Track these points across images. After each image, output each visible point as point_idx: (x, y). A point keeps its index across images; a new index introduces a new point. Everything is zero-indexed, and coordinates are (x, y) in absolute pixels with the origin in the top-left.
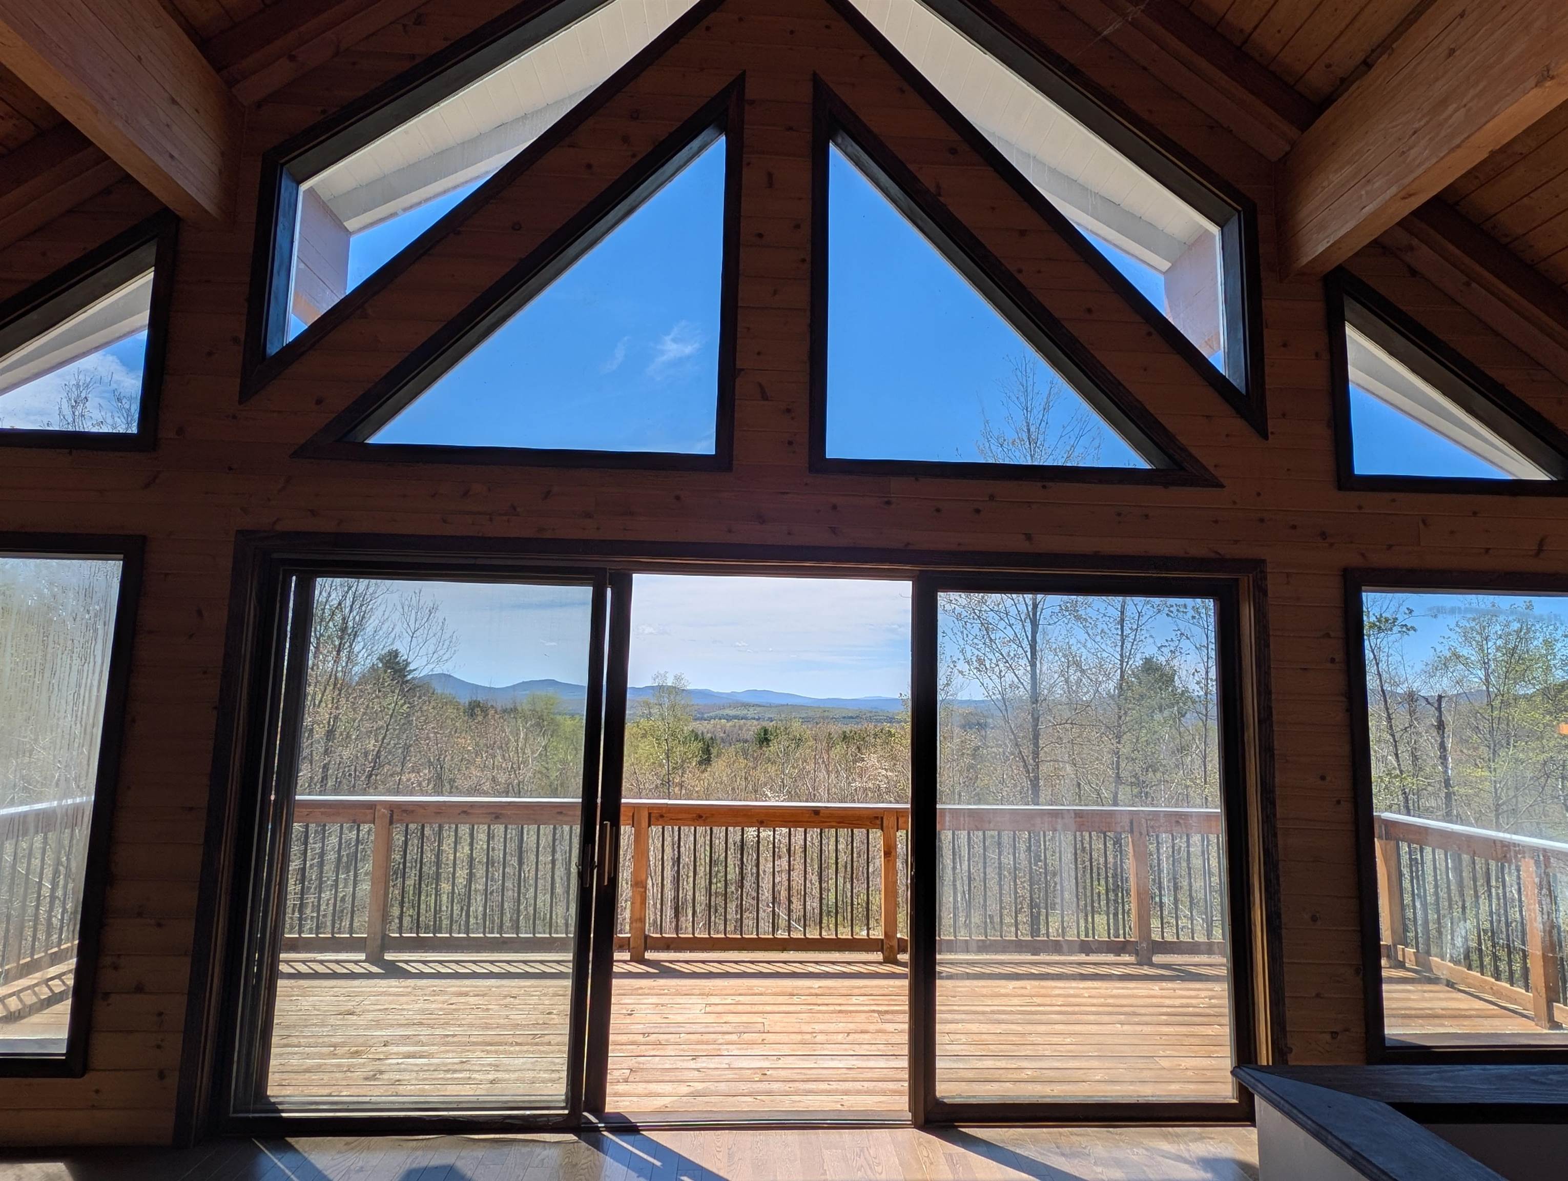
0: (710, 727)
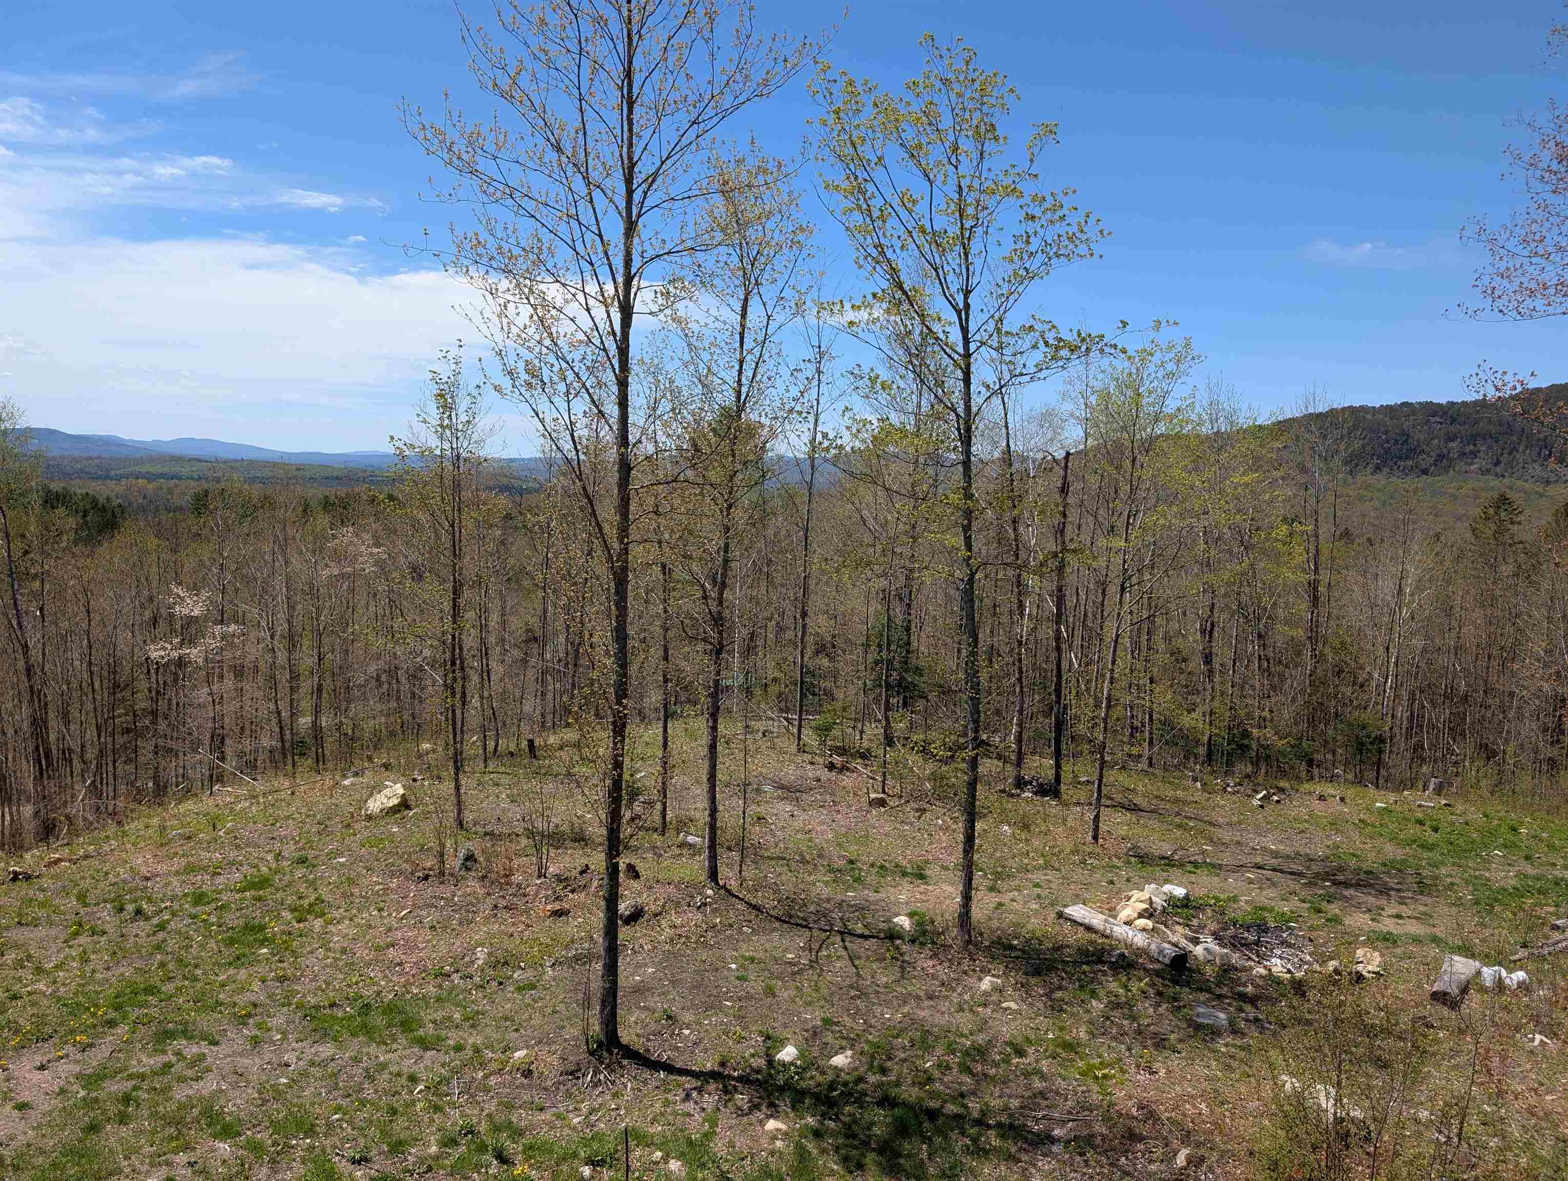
0: (119, 488)
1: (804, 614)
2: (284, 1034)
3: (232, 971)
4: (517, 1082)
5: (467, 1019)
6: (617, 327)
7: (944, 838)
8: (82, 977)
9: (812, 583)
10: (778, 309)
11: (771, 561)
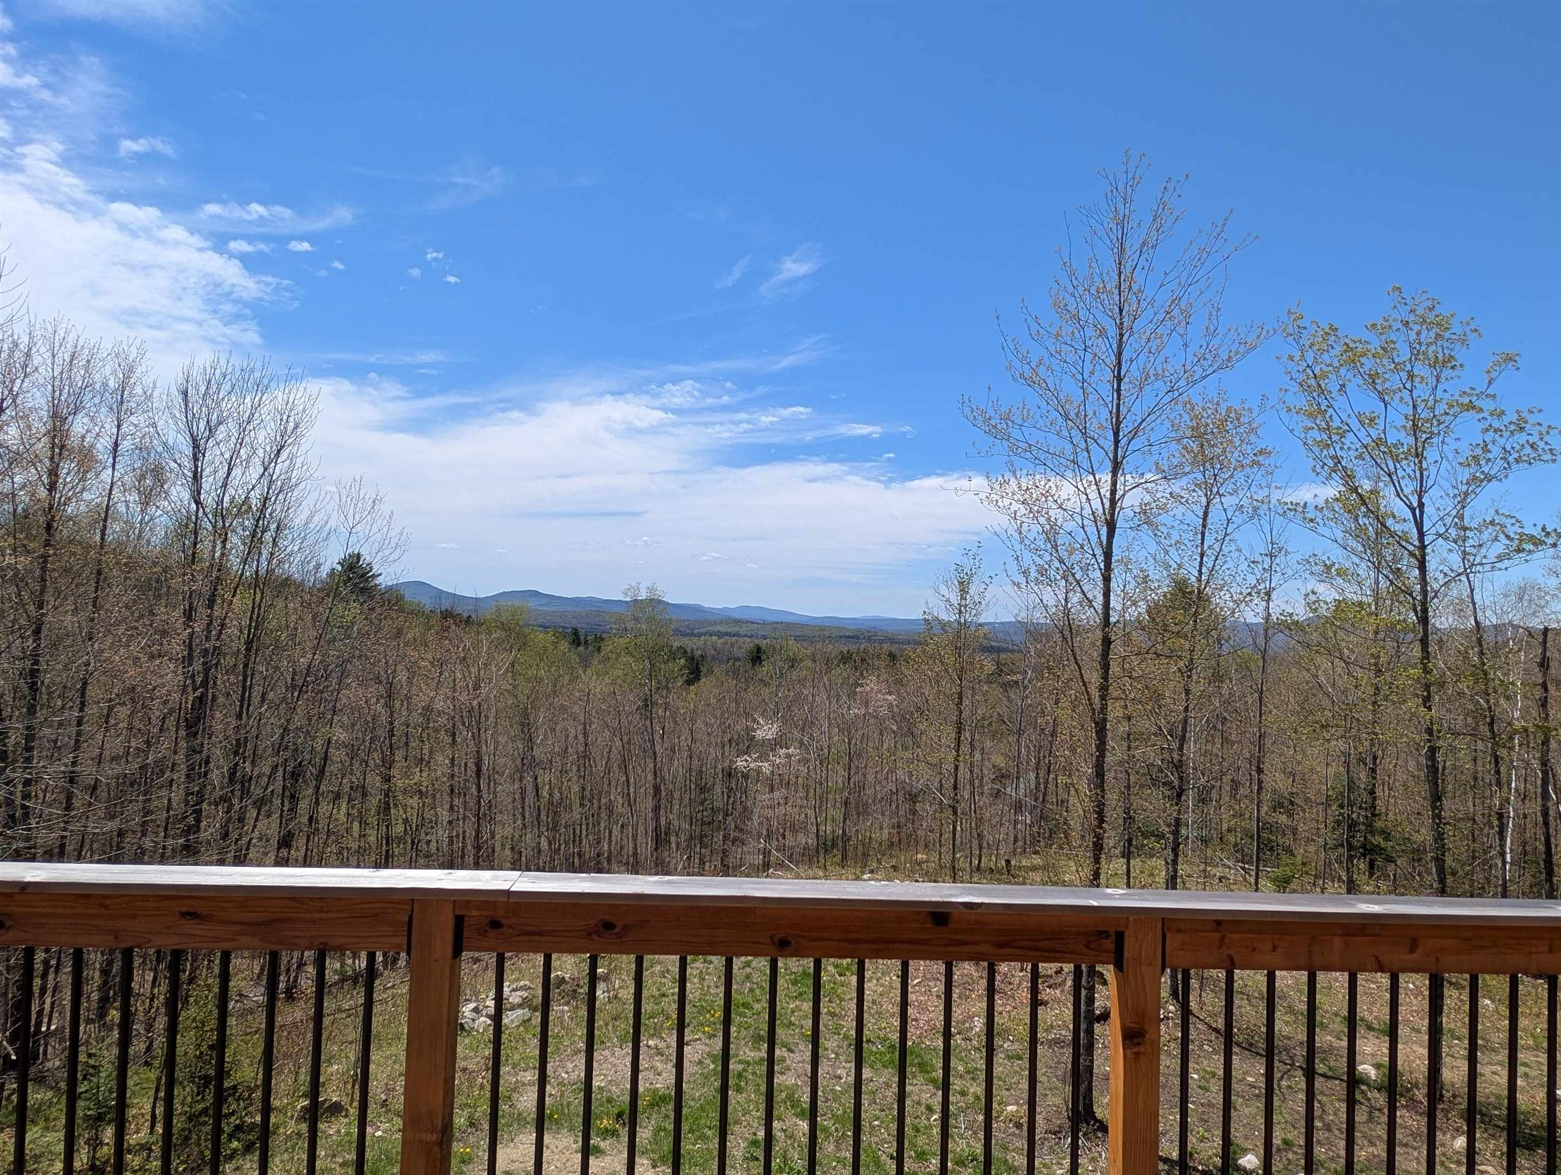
0: (700, 643)
1: (1260, 771)
2: (837, 1054)
3: (798, 1003)
4: (1010, 1131)
5: (968, 1072)
6: (1104, 538)
7: (1415, 1002)
8: (702, 989)
9: (1268, 742)
10: (1237, 513)
11: (1225, 719)
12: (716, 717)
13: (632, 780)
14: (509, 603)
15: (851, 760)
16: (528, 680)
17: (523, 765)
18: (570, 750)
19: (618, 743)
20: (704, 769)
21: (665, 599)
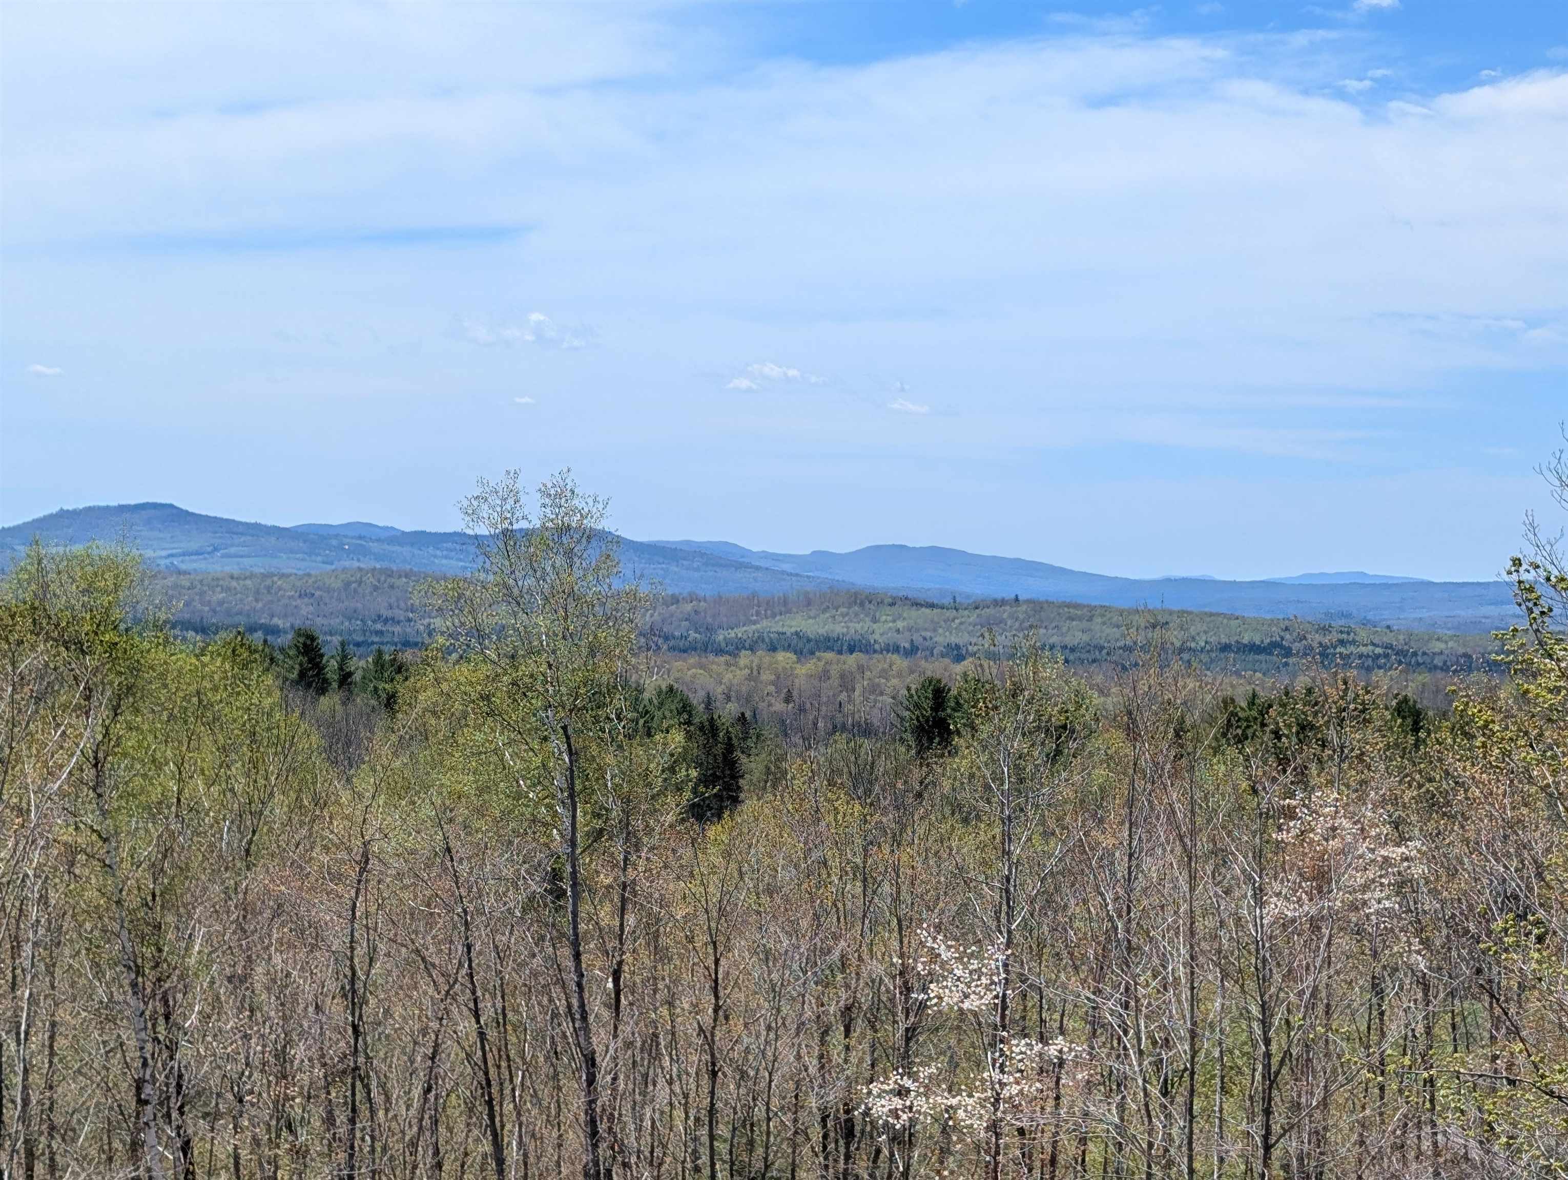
12: (794, 931)
13: (513, 1154)
14: (78, 549)
15: (1271, 1079)
16: (153, 811)
17: (142, 1102)
18: (299, 1052)
19: (466, 1026)
20: (759, 1112)
21: (606, 525)
